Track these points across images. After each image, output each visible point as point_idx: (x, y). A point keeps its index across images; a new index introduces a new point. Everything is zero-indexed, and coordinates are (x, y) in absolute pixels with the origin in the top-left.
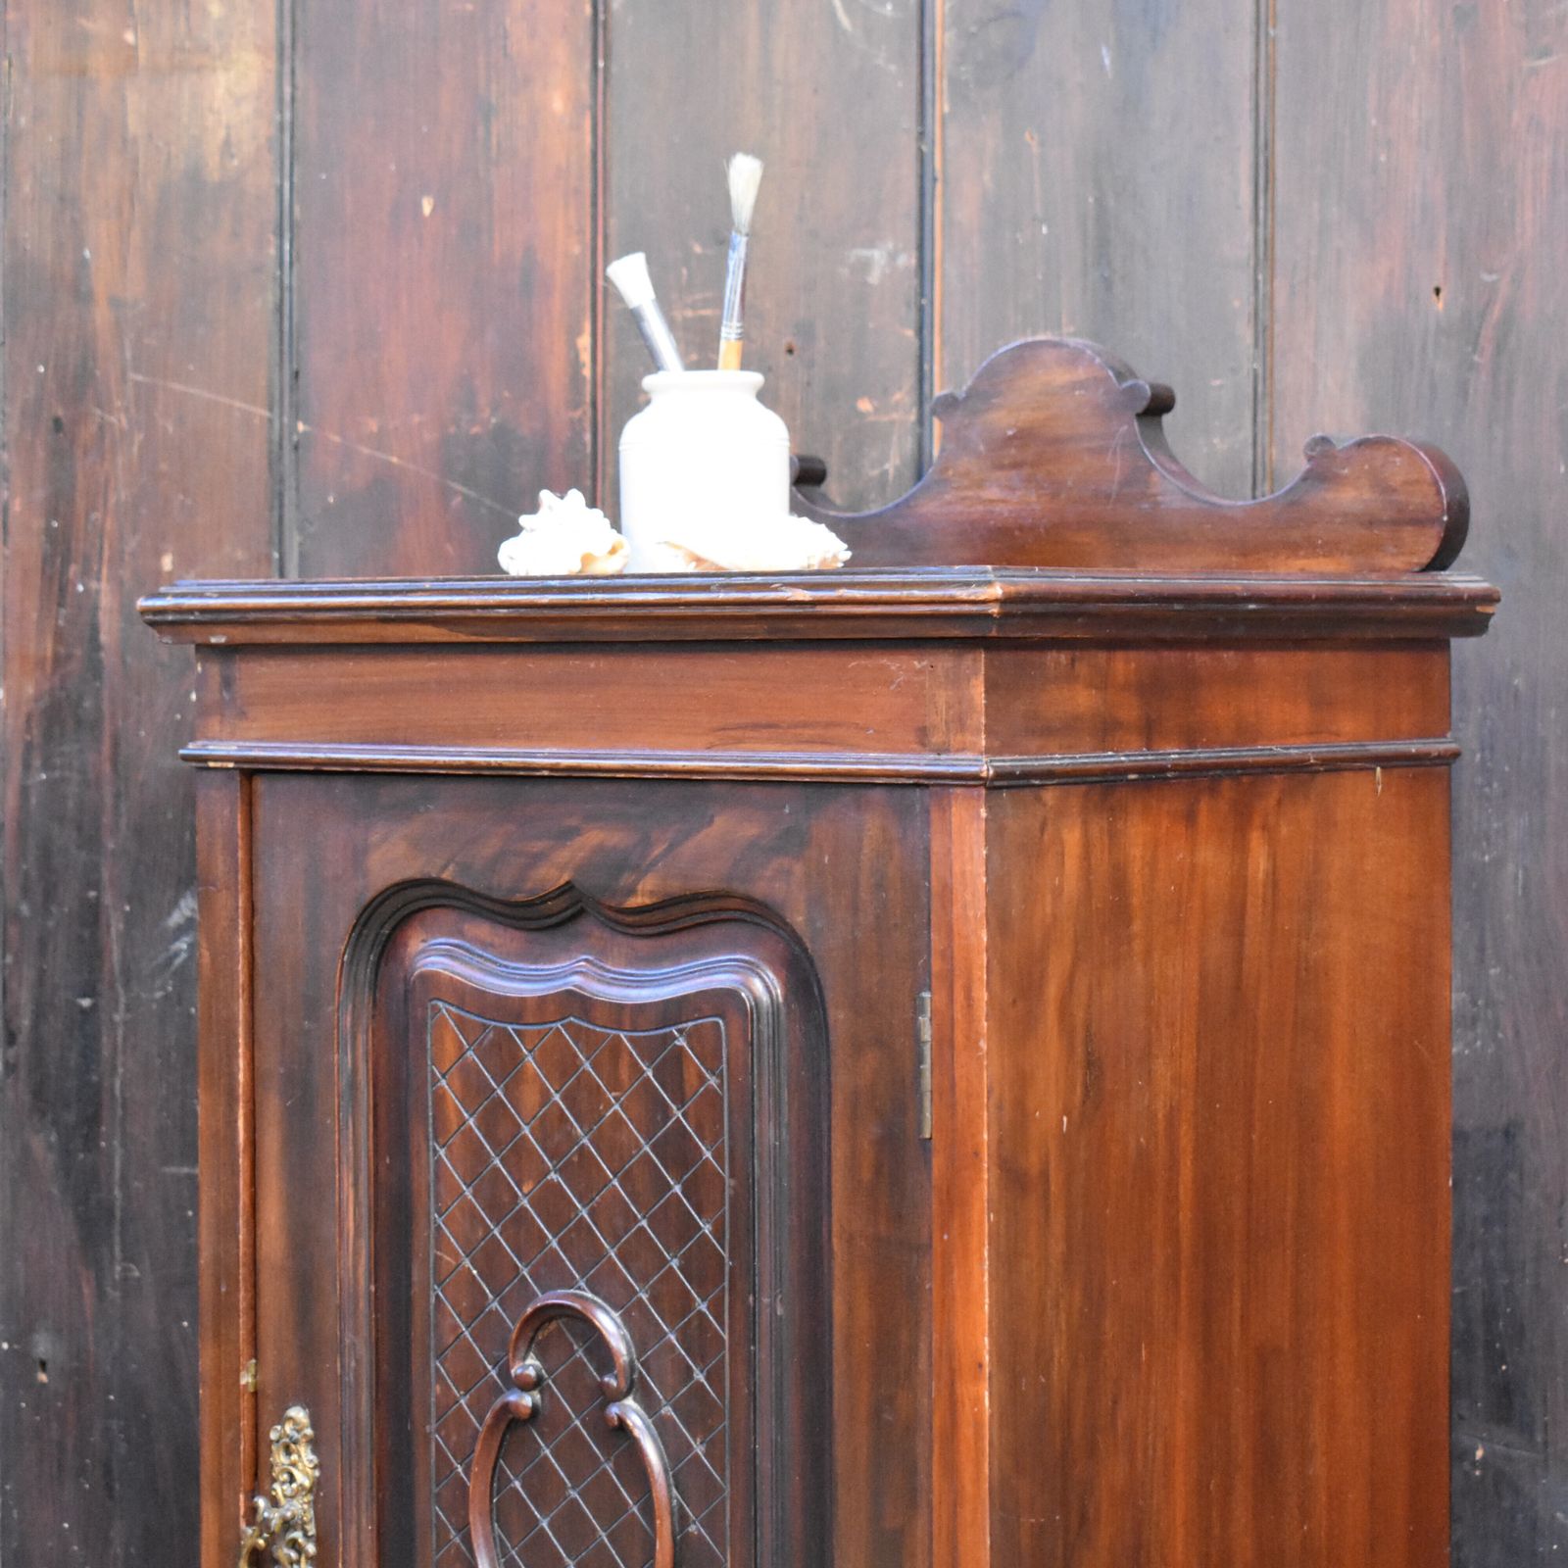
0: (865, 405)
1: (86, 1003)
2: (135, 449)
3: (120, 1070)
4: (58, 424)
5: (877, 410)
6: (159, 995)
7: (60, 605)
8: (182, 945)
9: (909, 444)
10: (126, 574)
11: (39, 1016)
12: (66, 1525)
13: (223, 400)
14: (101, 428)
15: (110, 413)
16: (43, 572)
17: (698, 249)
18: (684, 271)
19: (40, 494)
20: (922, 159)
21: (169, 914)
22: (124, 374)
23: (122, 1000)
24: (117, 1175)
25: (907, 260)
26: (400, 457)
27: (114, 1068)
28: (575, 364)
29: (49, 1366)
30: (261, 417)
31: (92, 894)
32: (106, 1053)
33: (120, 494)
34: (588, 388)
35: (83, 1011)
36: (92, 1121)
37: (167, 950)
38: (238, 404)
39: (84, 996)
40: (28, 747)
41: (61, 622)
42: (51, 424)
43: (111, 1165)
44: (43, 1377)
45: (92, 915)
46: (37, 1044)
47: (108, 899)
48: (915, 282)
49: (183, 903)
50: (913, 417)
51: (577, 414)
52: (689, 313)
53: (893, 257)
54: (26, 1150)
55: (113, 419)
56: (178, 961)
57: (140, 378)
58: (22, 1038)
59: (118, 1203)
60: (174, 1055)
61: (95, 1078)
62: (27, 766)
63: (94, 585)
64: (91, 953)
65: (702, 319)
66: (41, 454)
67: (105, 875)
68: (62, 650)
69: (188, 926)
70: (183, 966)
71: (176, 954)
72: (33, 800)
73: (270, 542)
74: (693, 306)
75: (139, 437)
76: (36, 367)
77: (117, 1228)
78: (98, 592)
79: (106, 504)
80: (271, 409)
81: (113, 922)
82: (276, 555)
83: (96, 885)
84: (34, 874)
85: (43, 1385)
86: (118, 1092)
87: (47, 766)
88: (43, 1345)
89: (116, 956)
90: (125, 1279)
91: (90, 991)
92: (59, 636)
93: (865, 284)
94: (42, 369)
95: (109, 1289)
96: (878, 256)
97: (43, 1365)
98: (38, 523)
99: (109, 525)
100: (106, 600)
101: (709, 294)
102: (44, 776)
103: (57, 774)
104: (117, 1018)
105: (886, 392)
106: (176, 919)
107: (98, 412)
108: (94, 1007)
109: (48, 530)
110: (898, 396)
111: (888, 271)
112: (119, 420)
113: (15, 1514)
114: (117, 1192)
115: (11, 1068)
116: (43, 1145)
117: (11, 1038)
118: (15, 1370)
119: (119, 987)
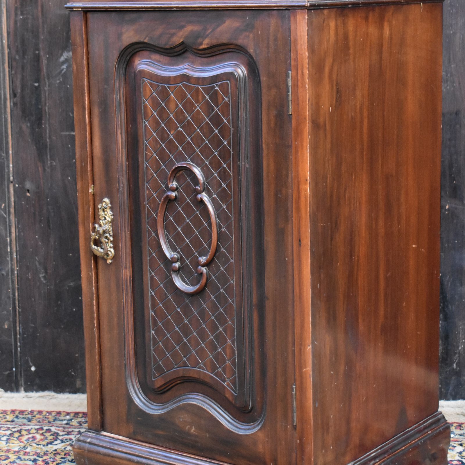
1: (36, 84)
3: (47, 104)
6: (58, 82)
8: (64, 67)
11: (23, 89)
12: (37, 237)
21: (60, 57)
23: (47, 83)
24: (48, 135)
27: (46, 104)
29: (30, 191)
31: (37, 52)
32: (43, 99)
35: (36, 87)
36: (40, 119)
37: (60, 68)
39: (36, 82)
40: (16, 9)
43: (46, 132)
44: (28, 194)
45: (37, 59)
46: (23, 97)
47: (42, 53)
49: (64, 54)
54: (21, 128)
56: (63, 72)
58: (18, 95)
59: (48, 144)
60: (63, 99)
61: (40, 107)
62: (16, 15)
64: (37, 69)
67: (41, 46)
69: (66, 61)
70: (65, 73)
71: (63, 70)
72: (19, 24)
77: (48, 151)
81: (44, 61)
83: (38, 49)
84: (19, 46)
85: (28, 197)
86: (47, 111)
87: (22, 14)
88: (28, 185)
89: (45, 70)
90: (51, 166)
91: (38, 81)
95: (46, 168)
97: (28, 191)
102: (21, 17)
103: (25, 16)
104: (46, 89)
106: (62, 59)
108: (39, 86)
113: (22, 234)
114: (48, 140)
115: (15, 104)
116: (26, 127)
117: (15, 95)
118: (20, 193)
119: (46, 79)
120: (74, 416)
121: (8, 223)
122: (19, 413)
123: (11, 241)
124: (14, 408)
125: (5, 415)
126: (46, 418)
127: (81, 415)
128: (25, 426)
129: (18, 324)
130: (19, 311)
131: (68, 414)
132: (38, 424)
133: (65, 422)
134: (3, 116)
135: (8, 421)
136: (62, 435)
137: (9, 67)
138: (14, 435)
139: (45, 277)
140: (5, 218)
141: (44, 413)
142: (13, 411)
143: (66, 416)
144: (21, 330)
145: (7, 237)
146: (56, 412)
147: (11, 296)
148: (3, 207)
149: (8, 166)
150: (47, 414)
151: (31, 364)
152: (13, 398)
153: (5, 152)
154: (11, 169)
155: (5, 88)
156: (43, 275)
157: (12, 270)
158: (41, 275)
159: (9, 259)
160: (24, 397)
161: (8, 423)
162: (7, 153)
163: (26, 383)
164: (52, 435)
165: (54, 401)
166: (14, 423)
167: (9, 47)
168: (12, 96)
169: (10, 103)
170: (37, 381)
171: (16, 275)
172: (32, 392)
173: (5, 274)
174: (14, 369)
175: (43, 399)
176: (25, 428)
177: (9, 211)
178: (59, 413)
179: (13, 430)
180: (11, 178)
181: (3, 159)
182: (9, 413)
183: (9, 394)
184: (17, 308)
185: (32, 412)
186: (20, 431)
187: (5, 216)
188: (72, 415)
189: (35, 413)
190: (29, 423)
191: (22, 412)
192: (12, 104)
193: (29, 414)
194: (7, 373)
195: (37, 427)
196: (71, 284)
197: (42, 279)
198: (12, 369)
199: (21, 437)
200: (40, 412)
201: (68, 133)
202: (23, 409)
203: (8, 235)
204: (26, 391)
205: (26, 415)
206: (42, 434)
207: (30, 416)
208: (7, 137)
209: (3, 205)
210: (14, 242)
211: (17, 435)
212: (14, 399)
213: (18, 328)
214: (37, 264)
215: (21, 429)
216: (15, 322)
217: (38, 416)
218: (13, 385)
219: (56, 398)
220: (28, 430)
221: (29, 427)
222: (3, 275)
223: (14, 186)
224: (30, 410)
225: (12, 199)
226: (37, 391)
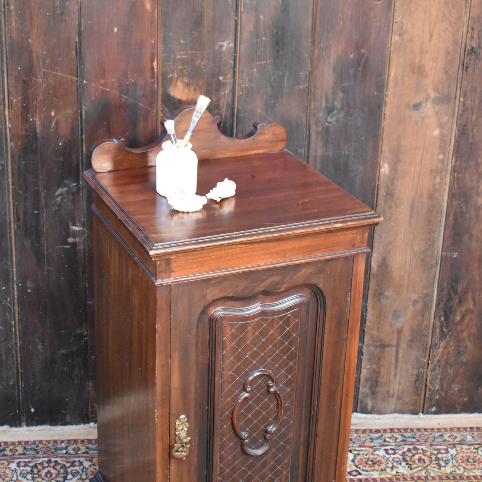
0: (221, 78)
1: (36, 212)
2: (44, 87)
3: (45, 226)
4: (24, 81)
5: (224, 79)
6: (54, 210)
7: (26, 124)
8: (59, 199)
9: (231, 87)
10: (42, 116)
11: (25, 215)
12: (36, 320)
13: (65, 75)
14: (36, 82)
15: (37, 78)
16: (22, 116)
17: (182, 42)
18: (179, 47)
19: (20, 98)
20: (236, 21)
21: (56, 192)
22: (40, 69)
23: (45, 211)
24: (45, 248)
25: (232, 45)
26: (109, 89)
28: (153, 69)
30: (75, 80)
31: (37, 188)
32: (42, 223)
33: (40, 98)
34: (156, 75)
35: (36, 214)
36: (39, 237)
37: (55, 200)
38: (69, 76)
39: (35, 211)
40: (20, 156)
41: (27, 128)
42: (22, 81)
43: (44, 246)
44: (29, 291)
45: (37, 193)
46: (25, 221)
47: (41, 189)
48: (233, 50)
49: (59, 190)
50: (232, 81)
51: (153, 80)
52: (180, 57)
53: (229, 44)
54: (23, 244)
55: (38, 80)
56: (58, 203)
57: (44, 70)
58: (21, 220)
59: (46, 255)
60: (58, 223)
61: (39, 228)
62: (20, 160)
63: (35, 119)
65: (183, 58)
66: (20, 88)
67: (40, 184)
68: (27, 134)
69: (61, 194)
70: (60, 203)
71: (58, 201)
72: (22, 168)
73: (78, 108)
74: (181, 55)
75: (45, 84)
76: (18, 68)
77: (46, 260)
78: (36, 121)
79: (37, 99)
80: (77, 77)
81: (42, 194)
82: (79, 111)
83: (38, 186)
84: (23, 184)
85: (30, 293)
86: (45, 231)
87: (24, 160)
88: (29, 284)
89: (43, 202)
90: (48, 270)
91: (37, 209)
92: (26, 130)
93: (222, 50)
94: (19, 68)
95: (44, 272)
96: (225, 44)
97: (29, 288)
98: (20, 105)
99: (38, 105)
100: (38, 123)
101: (185, 52)
102: (24, 162)
103: (27, 162)
104: (44, 215)
105: (226, 75)
106: (57, 193)
107: (34, 79)
108: (38, 214)
109: (23, 106)
110: (228, 76)
111: (227, 47)
112: (40, 80)
113: (24, 318)
114: (46, 252)
115: (18, 226)
116: (27, 243)
117: (18, 220)
118: (22, 290)
119: (44, 209)
120: (68, 443)
121: (12, 311)
122: (25, 444)
123: (15, 324)
124: (20, 439)
125: (15, 446)
126: (47, 447)
127: (72, 442)
128: (37, 459)
129: (20, 380)
130: (21, 372)
131: (62, 442)
132: (45, 455)
133: (64, 451)
134: (8, 235)
135: (20, 454)
136: (69, 467)
137: (13, 199)
138: (34, 471)
139: (42, 348)
140: (10, 308)
141: (44, 442)
142: (20, 443)
143: (61, 444)
144: (23, 385)
145: (11, 320)
146: (53, 440)
147: (16, 362)
148: (8, 300)
149: (13, 271)
150: (47, 443)
151: (31, 407)
152: (18, 431)
153: (10, 260)
154: (15, 272)
155: (10, 215)
156: (41, 346)
157: (16, 344)
158: (39, 347)
159: (13, 336)
160: (26, 431)
161: (22, 456)
162: (12, 261)
163: (27, 420)
164: (61, 468)
165: (50, 432)
166: (26, 456)
167: (13, 184)
168: (16, 220)
169: (14, 225)
170: (36, 418)
171: (19, 347)
172: (33, 426)
173: (10, 347)
174: (18, 411)
175: (43, 432)
176: (38, 461)
177: (14, 303)
178: (55, 441)
179: (31, 465)
180: (15, 279)
181: (9, 266)
182: (17, 444)
183: (14, 429)
184: (20, 369)
185: (35, 442)
186: (35, 466)
187: (10, 306)
188: (66, 442)
189: (37, 443)
190: (38, 455)
191: (27, 443)
192: (16, 226)
193: (33, 444)
194: (12, 414)
195: (46, 459)
196: (63, 352)
197: (40, 349)
198: (16, 411)
199: (40, 473)
200: (41, 442)
201: (61, 247)
202: (27, 440)
203: (13, 319)
204: (27, 425)
205: (31, 445)
206: (54, 468)
207: (34, 446)
208: (11, 251)
209: (9, 299)
210: (17, 324)
211: (36, 471)
212: (19, 433)
213: (20, 383)
214: (36, 339)
215: (36, 464)
216: (18, 379)
217: (41, 446)
218: (17, 422)
219: (51, 430)
220: (41, 464)
221: (40, 460)
222: (8, 347)
223: (17, 285)
224: (33, 440)
225: (16, 293)
226: (36, 425)
